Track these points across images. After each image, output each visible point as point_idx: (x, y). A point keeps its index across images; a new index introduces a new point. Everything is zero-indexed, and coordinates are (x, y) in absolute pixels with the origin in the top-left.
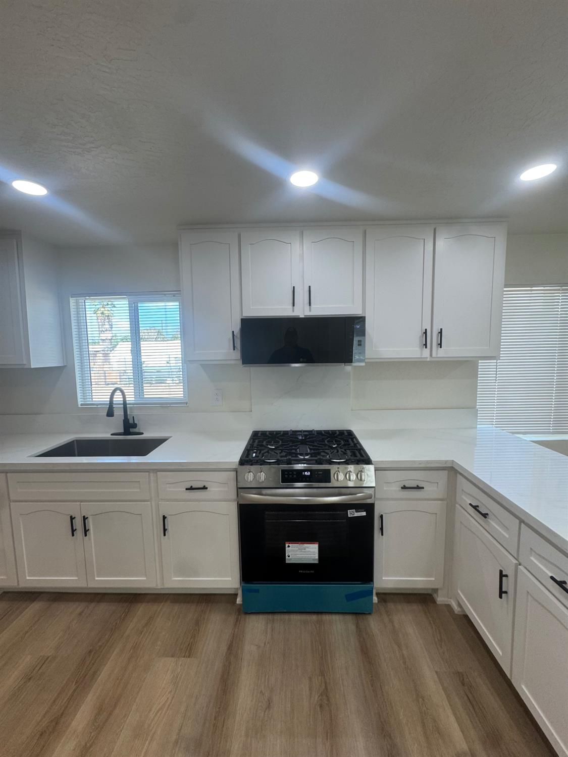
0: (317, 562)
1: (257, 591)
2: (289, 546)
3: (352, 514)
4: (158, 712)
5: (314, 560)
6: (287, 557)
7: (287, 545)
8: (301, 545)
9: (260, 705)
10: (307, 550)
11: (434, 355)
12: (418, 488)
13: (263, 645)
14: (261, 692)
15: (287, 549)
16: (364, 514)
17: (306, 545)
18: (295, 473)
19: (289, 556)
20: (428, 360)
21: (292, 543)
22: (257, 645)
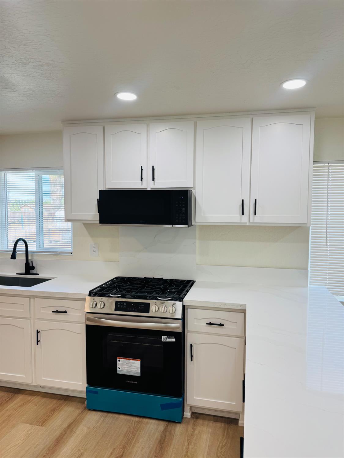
0: (139, 375)
1: (96, 393)
2: (119, 361)
3: (165, 339)
4: (12, 447)
5: (137, 373)
6: (118, 369)
7: (118, 360)
8: (128, 361)
9: (75, 455)
10: (132, 365)
11: (251, 221)
12: (221, 325)
13: (92, 428)
14: (79, 449)
15: (118, 362)
16: (174, 340)
17: (131, 361)
18: (125, 304)
19: (119, 369)
20: (248, 224)
21: (122, 358)
22: (88, 427)
